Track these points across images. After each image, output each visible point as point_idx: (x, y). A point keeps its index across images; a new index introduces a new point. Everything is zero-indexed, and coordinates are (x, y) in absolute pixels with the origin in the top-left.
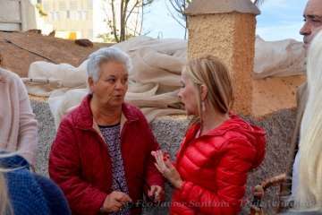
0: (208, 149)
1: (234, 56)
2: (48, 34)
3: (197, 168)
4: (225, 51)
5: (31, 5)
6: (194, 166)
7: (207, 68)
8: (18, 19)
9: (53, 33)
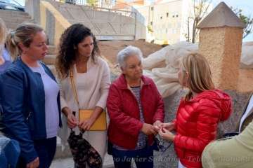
0: (191, 109)
1: (224, 53)
2: (150, 42)
3: (186, 122)
4: (219, 49)
5: (144, 26)
6: (183, 120)
7: (191, 61)
8: (133, 34)
9: (153, 41)
